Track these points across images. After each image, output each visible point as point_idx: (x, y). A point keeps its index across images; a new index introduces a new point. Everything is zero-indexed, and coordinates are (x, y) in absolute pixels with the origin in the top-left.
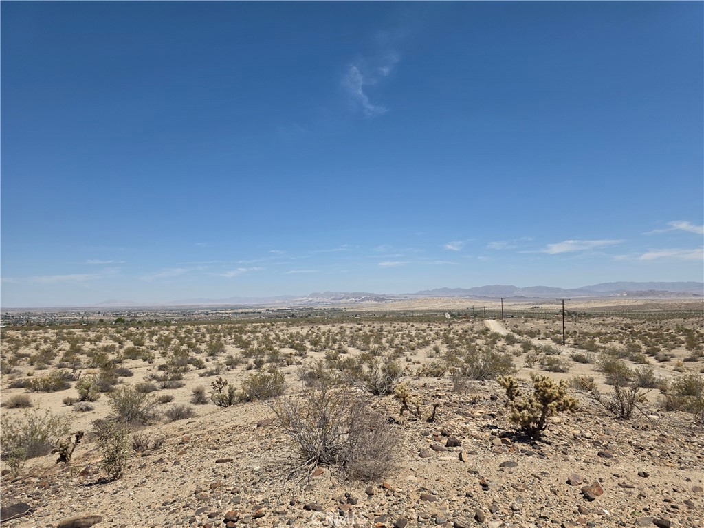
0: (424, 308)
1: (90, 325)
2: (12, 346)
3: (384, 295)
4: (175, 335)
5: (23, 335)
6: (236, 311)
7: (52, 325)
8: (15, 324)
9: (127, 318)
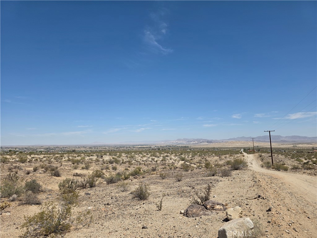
0: (231, 146)
3: (212, 140)
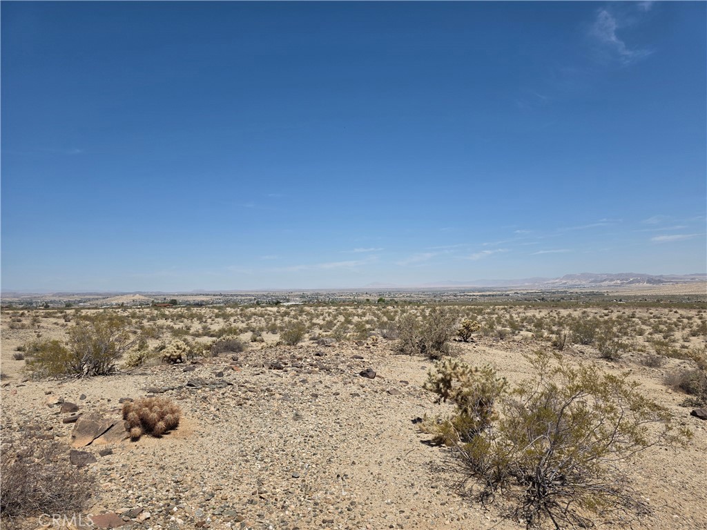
1: (359, 304)
2: (309, 317)
4: (421, 313)
5: (315, 310)
6: (484, 293)
7: (333, 303)
8: (309, 302)
9: (387, 298)
